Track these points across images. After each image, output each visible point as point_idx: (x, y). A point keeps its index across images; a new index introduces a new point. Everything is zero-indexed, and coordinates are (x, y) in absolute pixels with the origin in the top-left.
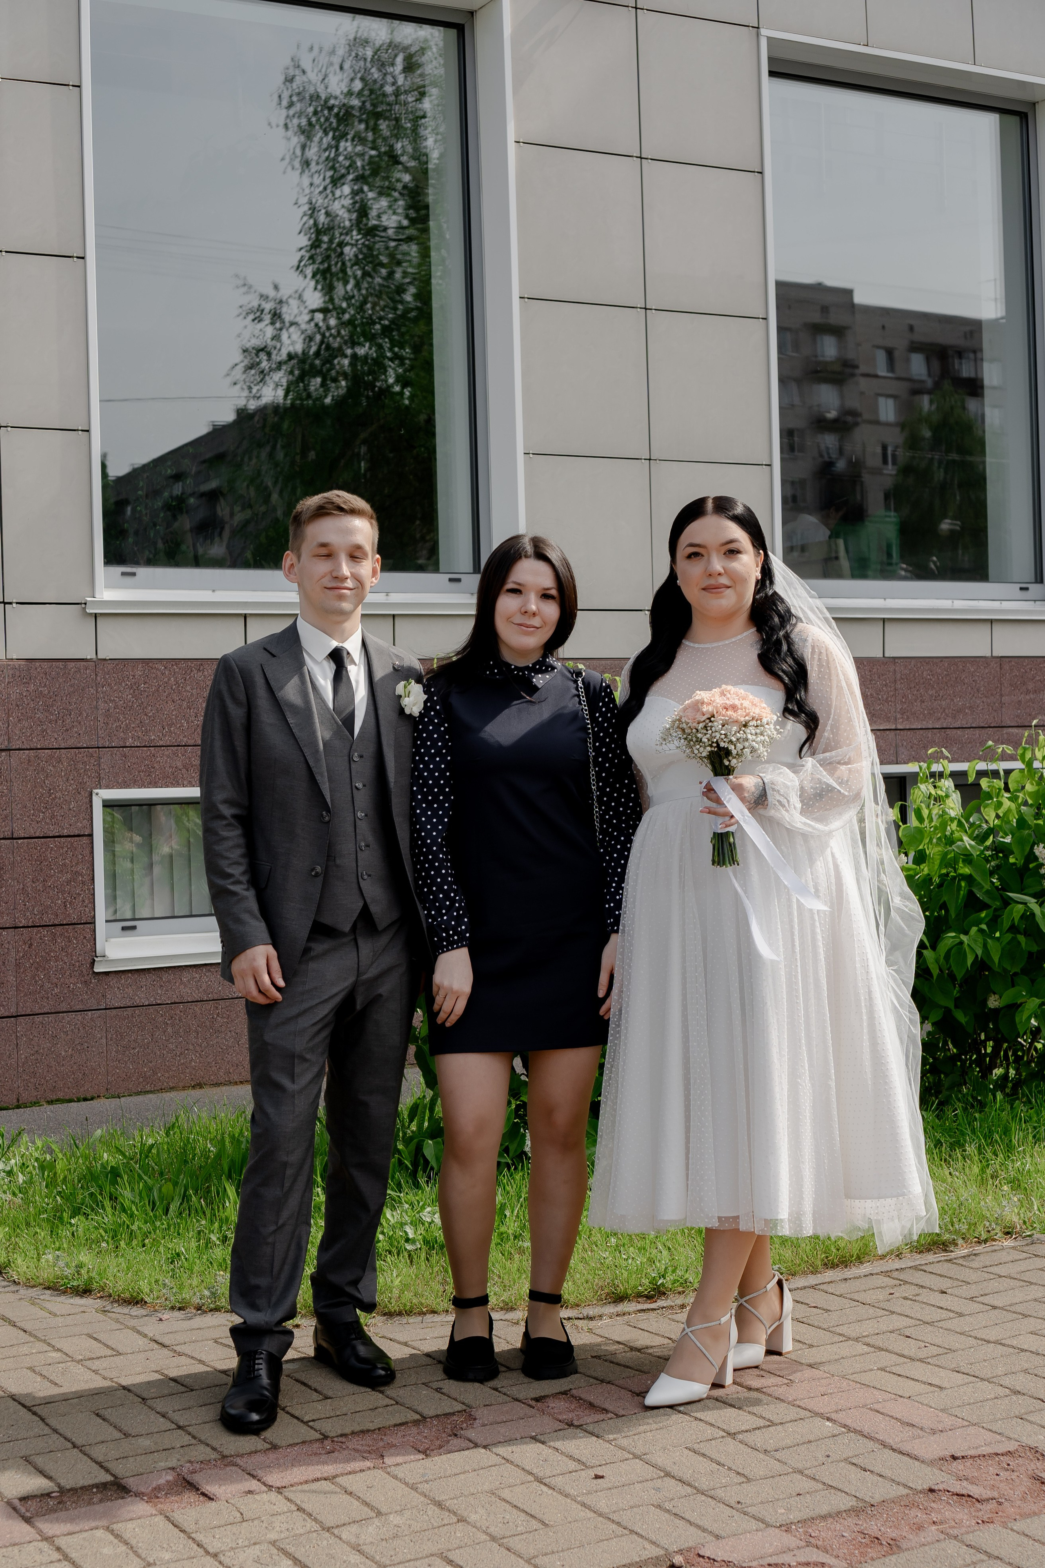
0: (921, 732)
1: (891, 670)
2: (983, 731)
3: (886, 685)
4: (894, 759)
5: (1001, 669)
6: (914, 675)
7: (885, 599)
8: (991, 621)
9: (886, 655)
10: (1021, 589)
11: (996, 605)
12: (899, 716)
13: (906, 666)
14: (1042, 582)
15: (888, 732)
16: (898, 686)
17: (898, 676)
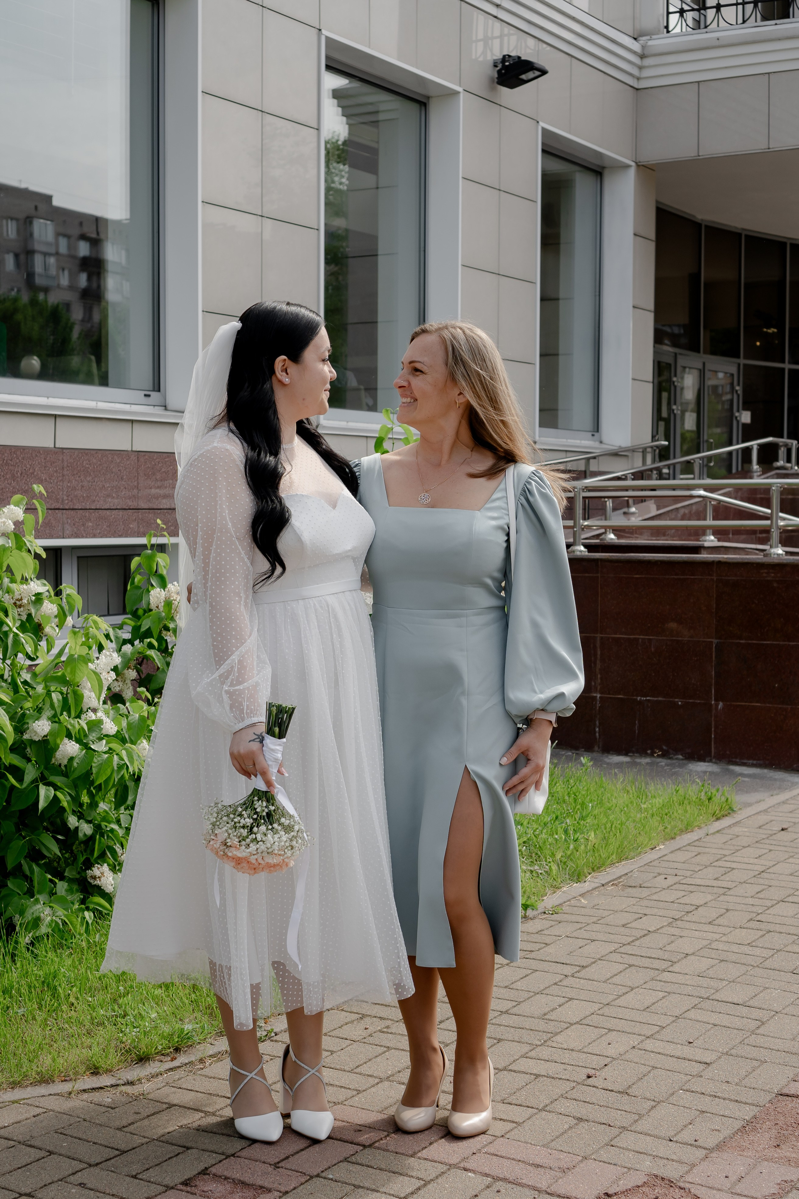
0: (81, 511)
1: (60, 458)
2: (125, 511)
3: (56, 471)
4: (61, 534)
5: (138, 461)
6: (77, 464)
7: (48, 398)
8: (132, 421)
9: (57, 446)
10: (146, 395)
11: (127, 407)
12: (65, 498)
13: (71, 456)
14: (159, 391)
15: (57, 511)
16: (65, 473)
17: (65, 464)
